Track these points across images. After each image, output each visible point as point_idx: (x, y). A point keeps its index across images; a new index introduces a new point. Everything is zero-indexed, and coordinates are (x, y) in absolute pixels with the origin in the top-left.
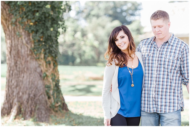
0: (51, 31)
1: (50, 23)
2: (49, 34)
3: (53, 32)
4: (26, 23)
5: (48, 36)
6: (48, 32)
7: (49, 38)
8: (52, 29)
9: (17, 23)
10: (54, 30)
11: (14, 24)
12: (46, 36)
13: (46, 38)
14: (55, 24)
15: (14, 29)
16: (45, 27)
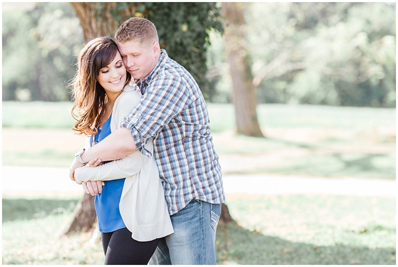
0: (183, 33)
1: (181, 13)
2: (178, 40)
3: (188, 34)
4: (128, 14)
5: (176, 43)
6: (177, 34)
7: (179, 48)
8: (185, 27)
9: (108, 15)
10: (189, 29)
11: (101, 15)
12: (173, 44)
13: (173, 49)
14: (194, 14)
15: (102, 27)
16: (169, 23)
